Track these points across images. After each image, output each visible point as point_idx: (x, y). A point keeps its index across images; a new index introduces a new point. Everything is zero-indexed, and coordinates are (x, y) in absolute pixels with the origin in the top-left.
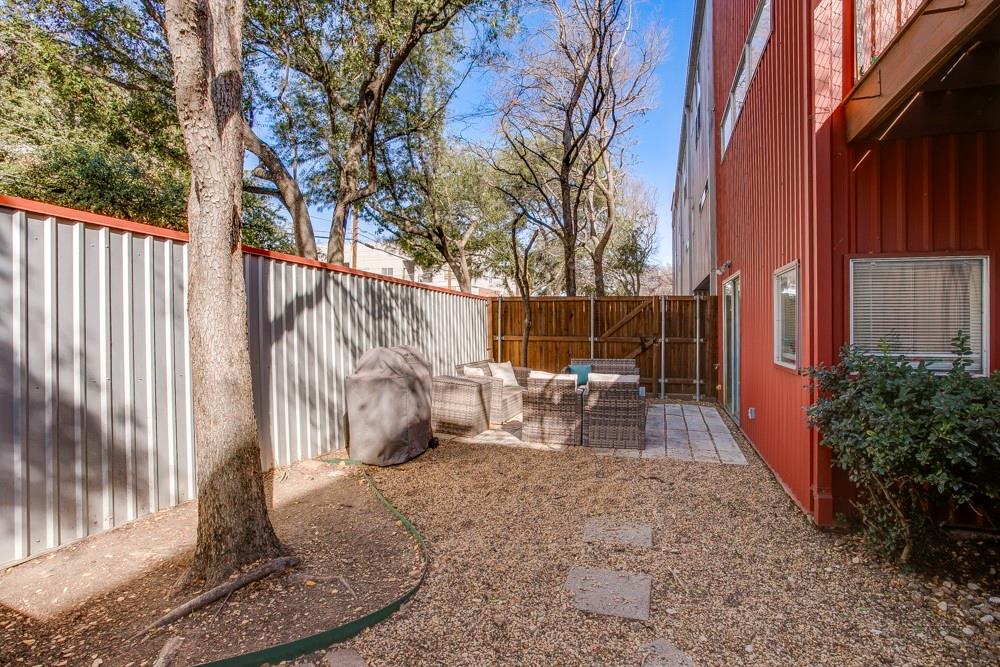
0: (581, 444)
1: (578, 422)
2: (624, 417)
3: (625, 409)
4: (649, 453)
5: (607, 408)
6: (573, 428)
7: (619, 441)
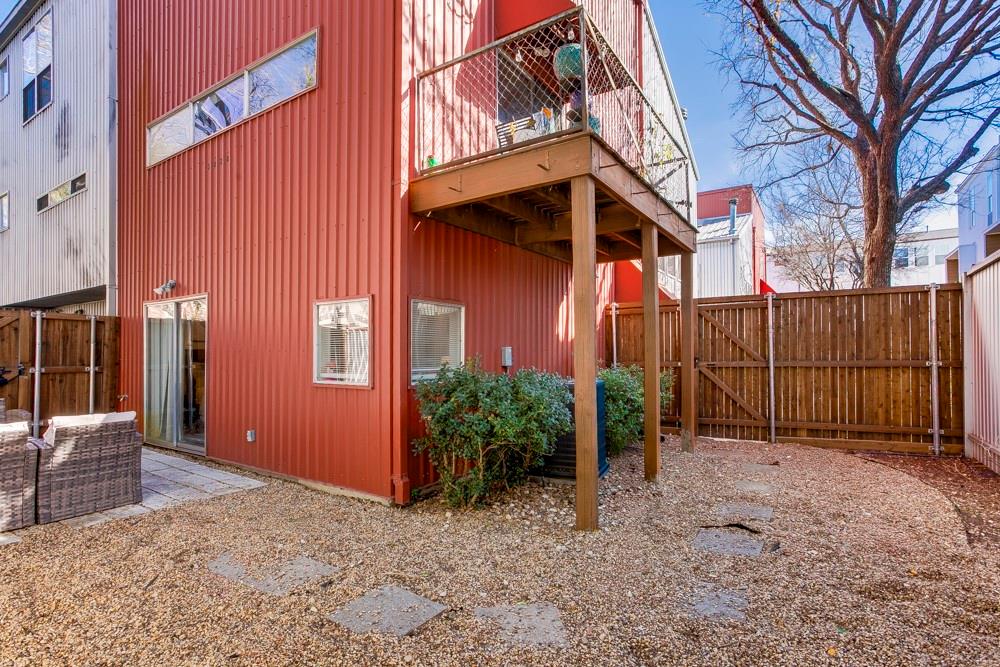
0: (37, 522)
1: (29, 492)
2: (112, 467)
3: (113, 457)
4: (153, 503)
5: (86, 461)
6: (19, 502)
7: (103, 501)
